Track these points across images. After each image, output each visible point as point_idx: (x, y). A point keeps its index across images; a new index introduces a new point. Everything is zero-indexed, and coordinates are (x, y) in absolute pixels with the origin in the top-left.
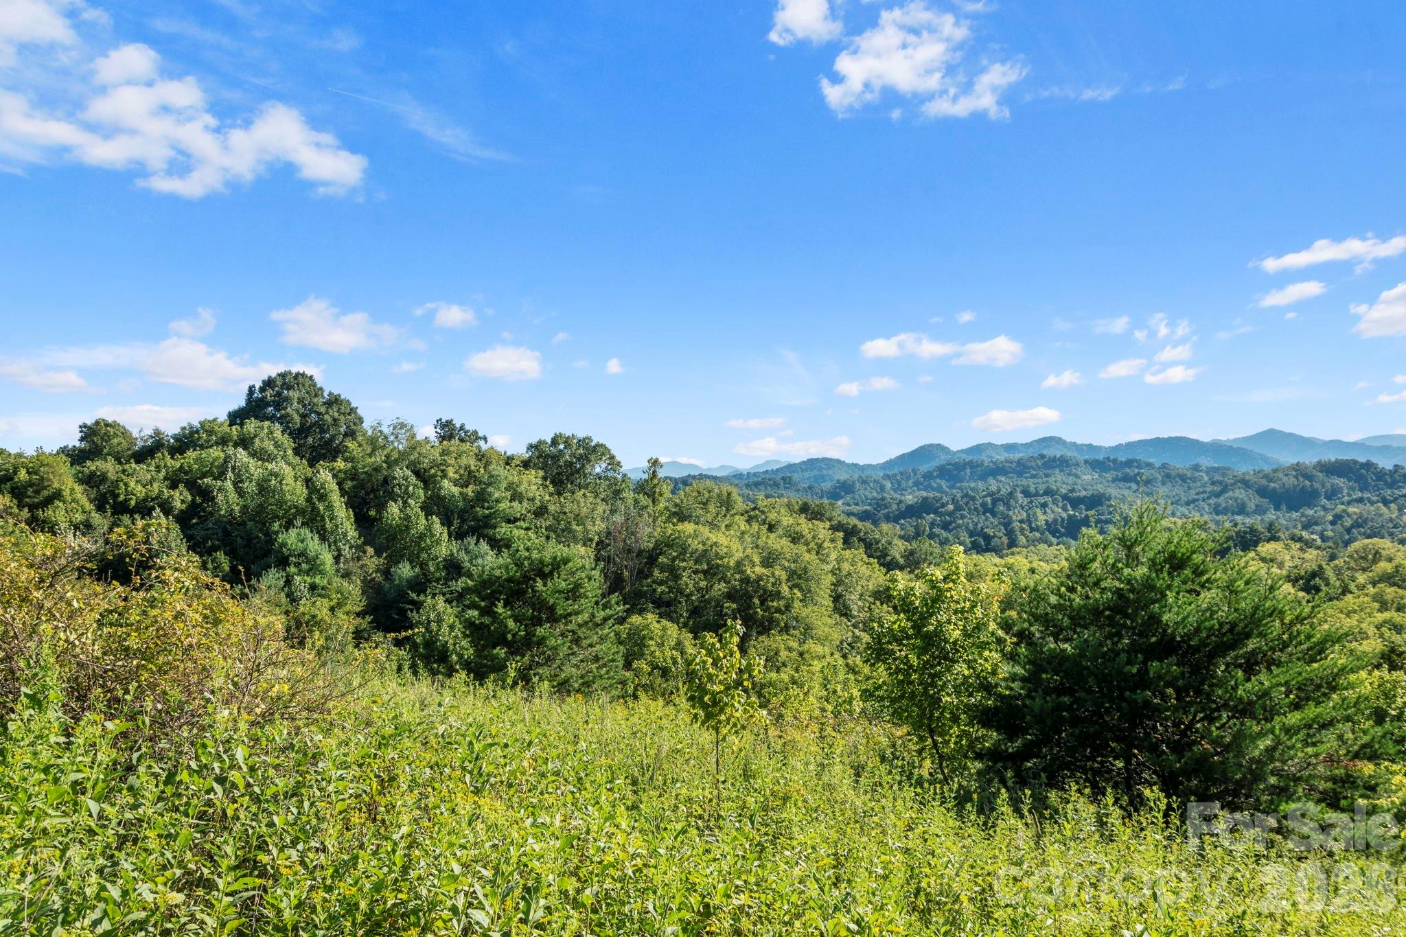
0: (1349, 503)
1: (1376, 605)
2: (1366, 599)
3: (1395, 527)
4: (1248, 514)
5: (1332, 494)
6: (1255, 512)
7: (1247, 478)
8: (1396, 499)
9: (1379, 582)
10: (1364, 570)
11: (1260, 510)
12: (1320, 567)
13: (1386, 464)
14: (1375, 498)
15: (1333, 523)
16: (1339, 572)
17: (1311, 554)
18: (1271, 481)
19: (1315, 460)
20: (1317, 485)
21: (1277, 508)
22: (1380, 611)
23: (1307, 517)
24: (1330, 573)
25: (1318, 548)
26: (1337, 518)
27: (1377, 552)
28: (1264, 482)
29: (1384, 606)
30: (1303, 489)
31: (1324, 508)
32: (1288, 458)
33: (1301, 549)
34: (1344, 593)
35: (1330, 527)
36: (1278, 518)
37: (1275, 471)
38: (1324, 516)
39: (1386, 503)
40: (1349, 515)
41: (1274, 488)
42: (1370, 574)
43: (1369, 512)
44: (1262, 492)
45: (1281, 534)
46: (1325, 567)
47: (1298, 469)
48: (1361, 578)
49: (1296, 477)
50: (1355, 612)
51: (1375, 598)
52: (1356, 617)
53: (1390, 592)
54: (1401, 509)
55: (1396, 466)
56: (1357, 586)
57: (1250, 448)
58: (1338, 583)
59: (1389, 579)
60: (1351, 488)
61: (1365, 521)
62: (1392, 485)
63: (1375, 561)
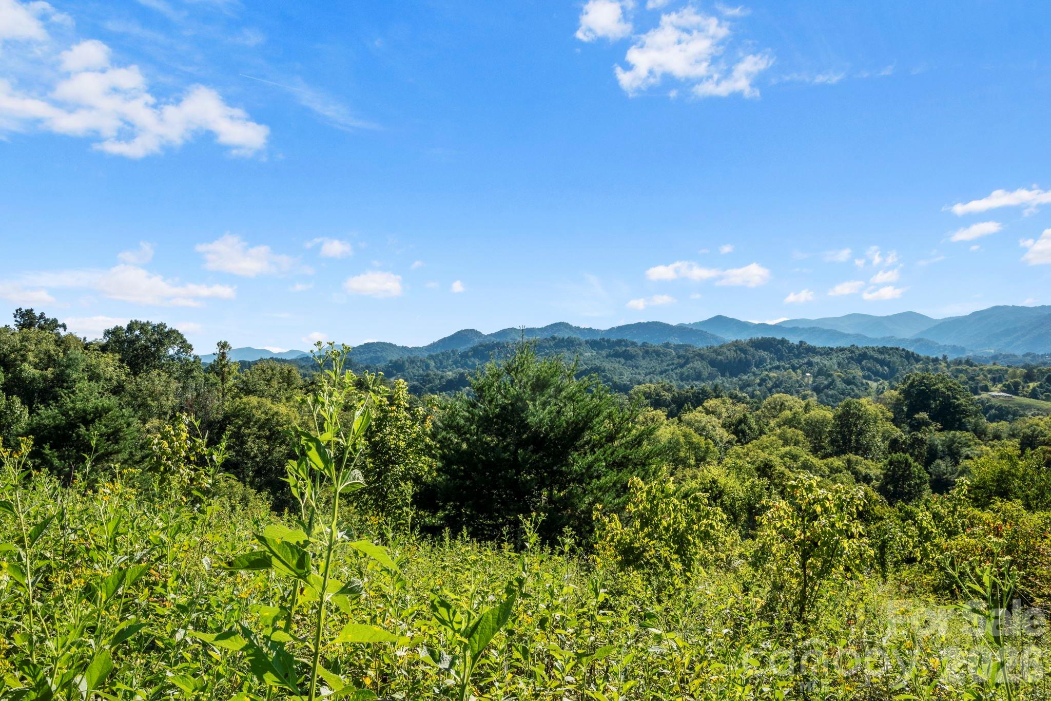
0: (770, 370)
1: (781, 442)
2: (775, 438)
3: (800, 386)
4: (703, 381)
5: (760, 363)
6: (708, 378)
7: (702, 352)
8: (801, 366)
9: (783, 425)
10: (774, 417)
11: (711, 377)
12: (745, 415)
13: (794, 340)
14: (787, 366)
15: (760, 385)
16: (758, 419)
17: (740, 407)
18: (718, 354)
19: (749, 338)
20: (749, 357)
21: (723, 375)
22: (783, 446)
23: (742, 381)
24: (752, 421)
25: (747, 403)
26: (763, 381)
27: (782, 404)
28: (714, 355)
29: (786, 443)
30: (740, 360)
31: (755, 374)
32: (730, 337)
33: (733, 403)
34: (760, 434)
35: (758, 388)
36: (723, 382)
37: (721, 347)
38: (754, 380)
39: (794, 369)
40: (770, 379)
41: (721, 360)
42: (778, 420)
43: (783, 376)
44: (713, 363)
45: (722, 394)
46: (748, 415)
47: (737, 346)
48: (772, 423)
49: (735, 351)
50: (767, 447)
51: (781, 437)
52: (767, 451)
53: (790, 432)
54: (803, 374)
55: (801, 342)
56: (769, 429)
57: (705, 330)
58: (756, 427)
59: (789, 422)
60: (772, 359)
61: (781, 383)
62: (798, 356)
63: (781, 411)
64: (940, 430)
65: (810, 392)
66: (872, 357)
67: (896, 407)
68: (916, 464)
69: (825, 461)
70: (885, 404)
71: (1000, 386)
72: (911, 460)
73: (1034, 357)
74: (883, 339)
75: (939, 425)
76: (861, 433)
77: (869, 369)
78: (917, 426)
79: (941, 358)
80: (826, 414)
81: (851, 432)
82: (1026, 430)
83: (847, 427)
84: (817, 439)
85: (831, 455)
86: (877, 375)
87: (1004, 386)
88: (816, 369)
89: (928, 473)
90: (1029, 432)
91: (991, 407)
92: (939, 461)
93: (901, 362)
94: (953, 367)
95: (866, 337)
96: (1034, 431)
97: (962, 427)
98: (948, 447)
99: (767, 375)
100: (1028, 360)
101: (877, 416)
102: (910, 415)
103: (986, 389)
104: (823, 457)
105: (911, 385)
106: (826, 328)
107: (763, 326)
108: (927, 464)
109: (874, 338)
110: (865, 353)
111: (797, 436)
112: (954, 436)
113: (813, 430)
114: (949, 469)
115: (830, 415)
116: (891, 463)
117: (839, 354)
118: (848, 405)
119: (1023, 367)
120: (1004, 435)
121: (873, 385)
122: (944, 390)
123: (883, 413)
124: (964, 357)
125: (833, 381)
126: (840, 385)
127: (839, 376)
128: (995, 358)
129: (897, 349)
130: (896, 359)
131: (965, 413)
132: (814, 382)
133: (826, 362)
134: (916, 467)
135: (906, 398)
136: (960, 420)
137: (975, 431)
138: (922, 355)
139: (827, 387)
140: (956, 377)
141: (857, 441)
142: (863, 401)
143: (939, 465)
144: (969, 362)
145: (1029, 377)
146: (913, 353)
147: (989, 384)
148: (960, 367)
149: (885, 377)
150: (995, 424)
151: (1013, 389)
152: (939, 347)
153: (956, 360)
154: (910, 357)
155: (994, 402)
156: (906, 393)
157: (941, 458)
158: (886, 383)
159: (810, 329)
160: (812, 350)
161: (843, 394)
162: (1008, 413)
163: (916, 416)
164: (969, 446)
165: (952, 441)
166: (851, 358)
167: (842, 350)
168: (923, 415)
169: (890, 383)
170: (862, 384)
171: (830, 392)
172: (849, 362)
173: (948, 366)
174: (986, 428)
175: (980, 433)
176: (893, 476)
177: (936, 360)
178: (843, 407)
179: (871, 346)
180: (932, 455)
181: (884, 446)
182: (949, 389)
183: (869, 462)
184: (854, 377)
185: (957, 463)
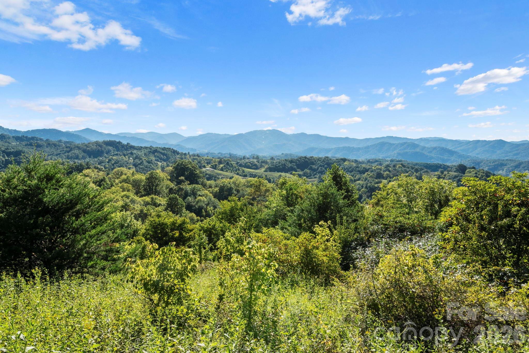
0: (113, 155)
1: (121, 190)
2: (118, 188)
3: (127, 164)
4: (79, 159)
5: (108, 152)
6: (82, 158)
7: (79, 146)
8: (128, 154)
9: (122, 182)
10: (118, 178)
11: (84, 158)
12: (104, 178)
13: (125, 142)
14: (121, 154)
15: (108, 162)
16: (110, 179)
17: (101, 173)
18: (87, 147)
19: (102, 140)
20: (103, 149)
21: (90, 157)
22: (122, 192)
23: (100, 160)
24: (107, 180)
25: (103, 171)
26: (110, 160)
27: (122, 172)
28: (85, 147)
29: (124, 190)
30: (98, 150)
31: (106, 157)
32: (93, 139)
33: (98, 172)
34: (111, 186)
35: (107, 164)
36: (90, 160)
37: (89, 143)
38: (105, 160)
39: (125, 155)
40: (113, 160)
41: (89, 150)
42: (120, 180)
43: (119, 159)
44: (84, 151)
45: (91, 166)
46: (105, 177)
47: (97, 143)
48: (117, 181)
49: (96, 146)
50: (115, 192)
51: (121, 188)
52: (115, 194)
53: (125, 185)
54: (129, 158)
55: (128, 143)
56: (115, 184)
57: (80, 135)
58: (110, 183)
59: (125, 181)
60: (114, 150)
61: (118, 162)
62: (126, 150)
63: (121, 175)
64: (189, 184)
65: (132, 166)
66: (159, 152)
67: (171, 174)
68: (180, 199)
69: (142, 198)
70: (167, 173)
71: (210, 166)
72: (178, 197)
73: (222, 154)
74: (164, 144)
75: (189, 182)
76: (157, 185)
77: (158, 157)
78: (179, 182)
79: (187, 153)
80: (142, 177)
81: (153, 185)
82: (221, 184)
83: (151, 183)
84: (137, 188)
85: (144, 196)
86: (162, 160)
87: (211, 165)
88: (135, 156)
89: (185, 202)
90: (222, 185)
91: (206, 174)
92: (189, 197)
93: (171, 154)
94: (192, 157)
95: (156, 143)
96: (224, 185)
97: (197, 183)
98: (192, 191)
100: (219, 155)
101: (164, 178)
102: (177, 178)
103: (204, 167)
104: (141, 196)
105: (178, 165)
106: (139, 137)
107: (109, 135)
108: (184, 198)
109: (160, 143)
110: (156, 150)
111: (129, 187)
112: (195, 187)
113: (136, 184)
114: (193, 200)
115: (144, 178)
116: (170, 199)
118: (152, 173)
119: (218, 158)
120: (213, 186)
121: (160, 164)
122: (191, 167)
123: (166, 177)
124: (196, 153)
125: (142, 161)
126: (146, 163)
127: (145, 160)
128: (207, 154)
129: (170, 149)
130: (169, 153)
131: (199, 177)
132: (134, 162)
133: (139, 153)
134: (180, 200)
135: (175, 170)
136: (196, 180)
137: (202, 184)
138: (180, 151)
139: (140, 164)
140: (193, 161)
141: (155, 189)
142: (158, 171)
143: (189, 199)
144: (198, 156)
145: (220, 162)
146: (176, 151)
147: (206, 165)
148: (195, 157)
149: (165, 161)
150: (209, 182)
151: (214, 167)
152: (186, 149)
153: (193, 154)
154: (175, 152)
155: (208, 172)
156: (176, 168)
157: (190, 196)
158: (165, 163)
159: (131, 137)
160: (133, 147)
161: (147, 168)
162: (213, 176)
163: (180, 178)
164: (200, 191)
165: (194, 189)
166: (150, 152)
167: (146, 148)
168: (182, 178)
169: (167, 163)
170: (155, 163)
171: (141, 167)
172: (149, 153)
173: (190, 157)
174: (206, 183)
175: (204, 185)
176: (171, 204)
177: (185, 154)
178: (150, 174)
179: (159, 146)
180: (186, 195)
181: (167, 191)
182: (193, 167)
183: (160, 198)
184: (152, 160)
185: (196, 198)
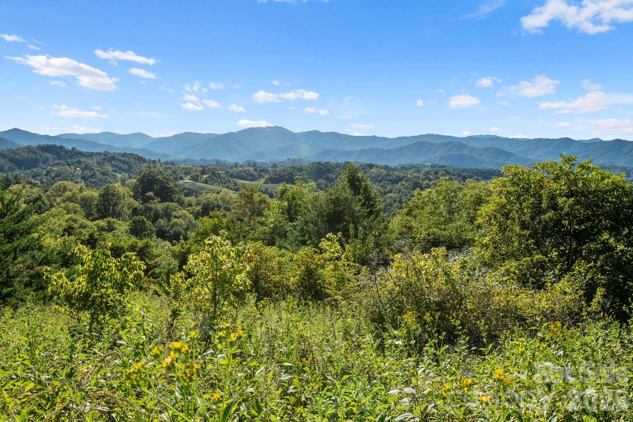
0: (53, 165)
1: (65, 212)
2: (61, 209)
3: (73, 176)
4: (5, 172)
5: (45, 161)
6: (8, 171)
7: (4, 153)
8: (73, 163)
9: (66, 201)
10: (60, 196)
11: (11, 169)
12: (40, 195)
13: (69, 147)
14: (64, 163)
15: (46, 175)
16: (48, 197)
17: (35, 190)
18: (16, 154)
19: (37, 144)
20: (38, 157)
21: (20, 168)
22: (67, 214)
23: (34, 172)
24: (44, 198)
25: (40, 187)
26: (48, 173)
27: (65, 187)
28: (12, 155)
29: (68, 212)
30: (32, 159)
31: (42, 168)
32: (24, 143)
33: (31, 187)
34: (51, 207)
35: (45, 177)
36: (20, 173)
37: (18, 149)
38: (42, 172)
39: (69, 165)
40: (53, 171)
41: (18, 158)
42: (62, 198)
43: (62, 170)
44: (12, 160)
45: (21, 181)
46: (42, 195)
47: (29, 148)
48: (58, 200)
49: (28, 153)
50: (56, 215)
51: (65, 208)
52: (57, 218)
53: (71, 205)
54: (75, 168)
55: (73, 148)
56: (57, 204)
57: (5, 137)
58: (48, 203)
59: (70, 199)
60: (54, 158)
61: (60, 174)
62: (71, 157)
63: (64, 192)
64: (160, 202)
65: (80, 180)
66: (118, 159)
67: (135, 188)
68: (148, 222)
69: (94, 223)
70: (129, 187)
71: (189, 177)
72: (145, 220)
73: (205, 161)
74: (124, 148)
75: (159, 199)
76: (115, 205)
77: (116, 166)
78: (146, 200)
79: (157, 160)
80: (94, 194)
81: (109, 205)
82: (204, 201)
83: (107, 201)
84: (88, 209)
85: (98, 219)
86: (121, 170)
87: (191, 177)
88: (83, 165)
89: (155, 227)
90: (206, 202)
91: (184, 189)
92: (160, 220)
93: (135, 162)
94: (164, 166)
95: (113, 147)
96: (208, 202)
97: (172, 200)
98: (165, 211)
99: (51, 169)
100: (202, 163)
101: (125, 194)
102: (143, 194)
103: (182, 178)
104: (93, 220)
105: (144, 176)
106: (89, 140)
107: (47, 137)
108: (154, 222)
109: (118, 148)
110: (114, 157)
111: (76, 207)
112: (168, 205)
113: (85, 203)
114: (166, 224)
115: (96, 194)
116: (134, 222)
117: (98, 156)
118: (108, 188)
119: (201, 166)
120: (194, 204)
121: (119, 176)
122: (162, 179)
123: (128, 193)
124: (169, 160)
125: (95, 173)
126: (99, 176)
127: (98, 170)
128: (185, 161)
129: (133, 154)
130: (132, 160)
131: (173, 192)
132: (82, 173)
133: (89, 161)
134: (148, 223)
135: (140, 183)
136: (170, 196)
137: (178, 202)
138: (147, 158)
139: (91, 177)
140: (166, 171)
141: (113, 210)
142: (116, 185)
143: (160, 222)
144: (172, 163)
145: (203, 172)
146: (142, 157)
147: (184, 176)
148: (168, 166)
149: (126, 171)
150: (188, 198)
151: (195, 179)
152: (156, 154)
153: (165, 162)
154: (140, 159)
155: (186, 186)
156: (141, 181)
157: (161, 218)
158: (127, 175)
159: (78, 140)
160: (81, 154)
161: (100, 181)
162: (193, 191)
163: (147, 194)
164: (176, 211)
165: (167, 208)
166: (105, 159)
167: (99, 154)
168: (151, 194)
169: (129, 175)
170: (112, 175)
171: (93, 180)
172: (104, 162)
173: (161, 165)
174: (184, 200)
175: (181, 203)
176: (135, 230)
177: (154, 162)
178: (105, 189)
179: (117, 152)
180: (156, 217)
181: (129, 212)
182: (165, 178)
183: (121, 222)
184: (107, 171)
185: (170, 220)
